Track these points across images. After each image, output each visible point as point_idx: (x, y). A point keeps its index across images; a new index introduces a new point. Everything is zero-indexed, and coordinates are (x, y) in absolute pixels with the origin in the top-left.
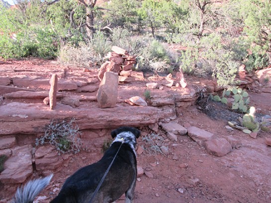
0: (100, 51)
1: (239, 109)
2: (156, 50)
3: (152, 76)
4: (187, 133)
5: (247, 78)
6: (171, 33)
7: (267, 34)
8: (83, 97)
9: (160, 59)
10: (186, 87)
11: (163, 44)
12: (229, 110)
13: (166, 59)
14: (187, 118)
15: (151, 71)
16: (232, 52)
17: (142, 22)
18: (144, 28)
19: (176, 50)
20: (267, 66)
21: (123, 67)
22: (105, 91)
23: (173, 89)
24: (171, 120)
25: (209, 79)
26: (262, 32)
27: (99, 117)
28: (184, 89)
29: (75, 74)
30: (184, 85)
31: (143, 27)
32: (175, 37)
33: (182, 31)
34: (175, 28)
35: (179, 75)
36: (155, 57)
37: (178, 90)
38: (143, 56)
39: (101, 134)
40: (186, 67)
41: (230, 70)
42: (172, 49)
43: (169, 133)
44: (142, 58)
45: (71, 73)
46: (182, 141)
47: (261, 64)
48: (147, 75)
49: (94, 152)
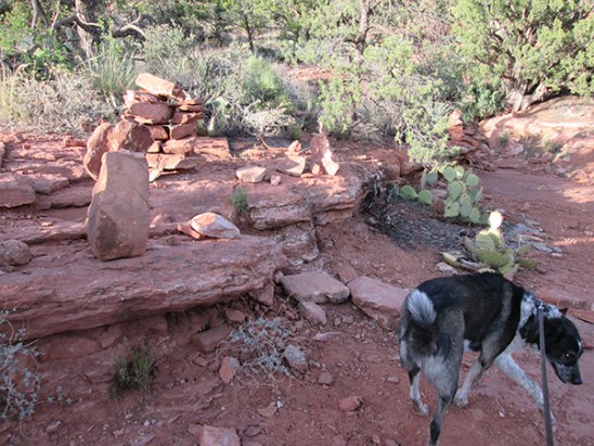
0: (114, 87)
1: (460, 215)
2: (257, 81)
3: (251, 147)
4: (350, 296)
5: (467, 138)
6: (291, 42)
7: (501, 40)
8: (48, 227)
9: (268, 104)
10: (338, 173)
11: (275, 66)
12: (437, 218)
13: (284, 102)
14: (346, 253)
15: (247, 136)
16: (439, 82)
17: (224, 16)
18: (230, 31)
19: (306, 79)
20: (502, 110)
21: (171, 128)
22: (108, 209)
23: (306, 180)
24: (306, 262)
25: (387, 147)
26: (491, 35)
27: (94, 294)
28: (332, 177)
29: (36, 156)
30: (332, 167)
31: (226, 28)
32: (303, 46)
33: (317, 34)
34: (299, 28)
35: (319, 143)
36: (257, 97)
37: (319, 182)
38: (226, 98)
39: (107, 340)
40: (333, 120)
41: (435, 123)
42: (297, 79)
43: (304, 303)
44: (223, 102)
45: (23, 153)
46: (338, 322)
47: (492, 106)
48: (239, 146)
49: (87, 398)
